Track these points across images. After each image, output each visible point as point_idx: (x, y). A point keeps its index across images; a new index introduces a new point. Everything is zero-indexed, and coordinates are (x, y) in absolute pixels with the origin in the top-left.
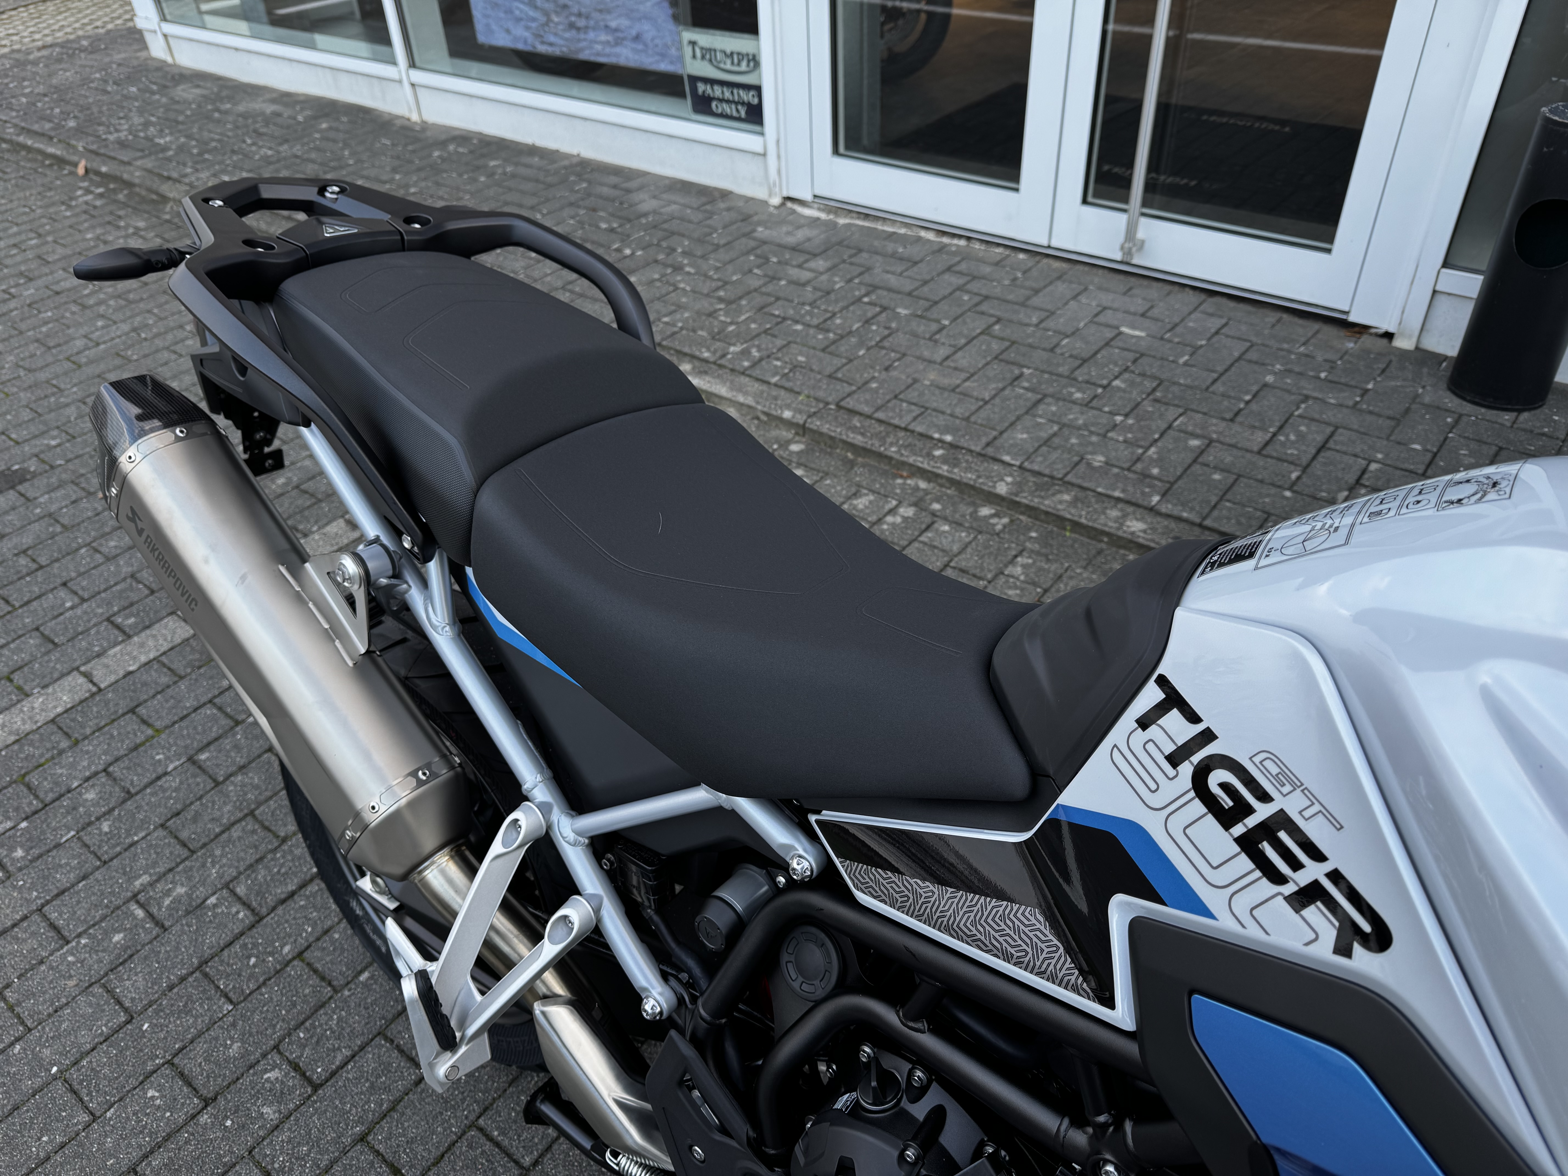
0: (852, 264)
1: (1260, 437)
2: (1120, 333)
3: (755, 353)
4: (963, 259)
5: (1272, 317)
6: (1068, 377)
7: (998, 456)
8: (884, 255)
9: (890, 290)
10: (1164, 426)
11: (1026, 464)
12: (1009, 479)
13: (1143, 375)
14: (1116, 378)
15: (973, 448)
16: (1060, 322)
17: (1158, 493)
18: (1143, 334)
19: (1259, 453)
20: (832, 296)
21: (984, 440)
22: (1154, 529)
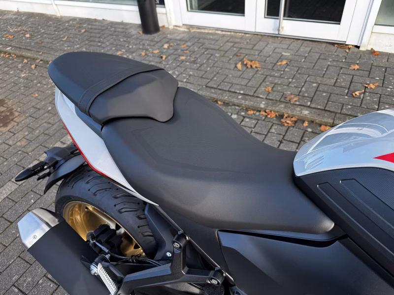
0: (198, 43)
1: (333, 81)
2: (282, 55)
3: (177, 73)
4: (231, 38)
5: (324, 45)
6: (272, 69)
7: (258, 96)
8: (207, 39)
9: (212, 49)
10: (304, 81)
11: (268, 97)
12: (264, 103)
13: (293, 66)
14: (286, 68)
15: (250, 94)
16: (264, 53)
17: (309, 101)
18: (289, 54)
19: (334, 85)
20: (195, 53)
21: (253, 91)
22: (311, 112)
